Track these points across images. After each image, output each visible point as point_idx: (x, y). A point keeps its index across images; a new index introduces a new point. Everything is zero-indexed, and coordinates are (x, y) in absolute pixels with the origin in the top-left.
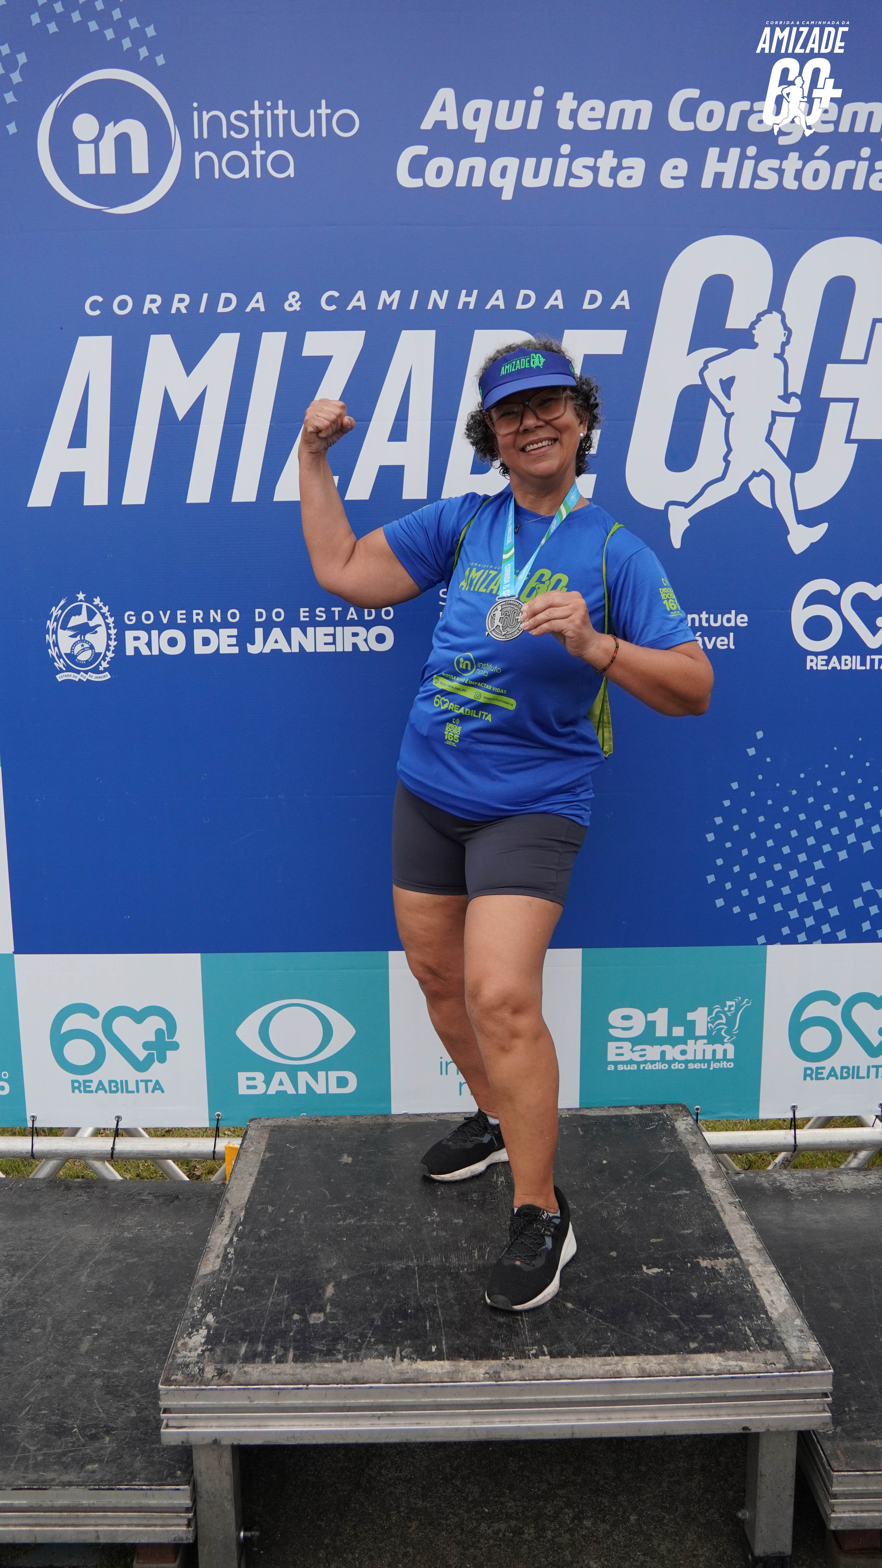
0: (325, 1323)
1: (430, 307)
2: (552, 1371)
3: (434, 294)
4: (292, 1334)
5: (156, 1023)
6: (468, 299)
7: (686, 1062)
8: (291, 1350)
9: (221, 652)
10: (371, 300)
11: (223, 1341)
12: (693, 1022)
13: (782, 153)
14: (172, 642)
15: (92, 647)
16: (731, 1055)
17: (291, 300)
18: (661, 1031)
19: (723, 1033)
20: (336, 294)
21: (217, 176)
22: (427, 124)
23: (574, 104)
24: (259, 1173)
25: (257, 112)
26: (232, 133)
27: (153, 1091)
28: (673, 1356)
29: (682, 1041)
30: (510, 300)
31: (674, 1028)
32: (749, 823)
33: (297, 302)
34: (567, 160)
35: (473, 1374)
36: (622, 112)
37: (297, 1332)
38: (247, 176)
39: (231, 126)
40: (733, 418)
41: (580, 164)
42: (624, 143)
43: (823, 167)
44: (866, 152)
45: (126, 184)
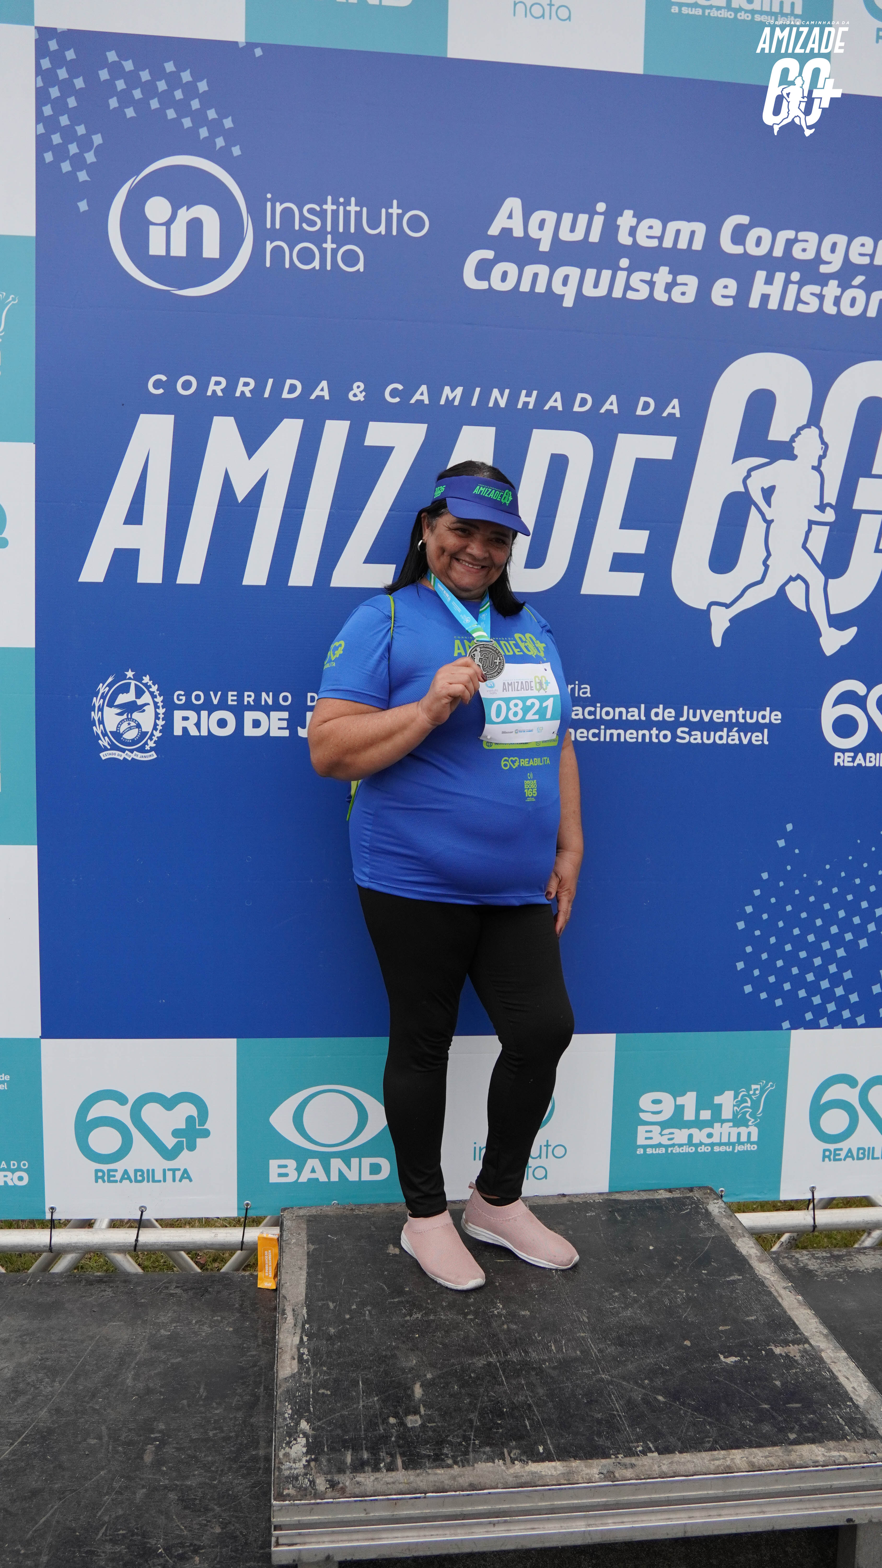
0: (423, 1426)
1: (491, 404)
2: (665, 1468)
3: (496, 392)
4: (393, 1439)
5: (188, 1109)
6: (527, 399)
7: (712, 1145)
8: (398, 1456)
9: (271, 735)
10: (435, 394)
11: (326, 1449)
12: (720, 1105)
13: (823, 280)
14: (222, 723)
15: (138, 726)
16: (754, 1138)
17: (355, 390)
18: (689, 1115)
19: (747, 1116)
20: (400, 387)
21: (287, 266)
22: (494, 230)
23: (634, 222)
24: (309, 1267)
25: (329, 207)
26: (304, 225)
27: (180, 1181)
28: (776, 1448)
29: (709, 1124)
30: (568, 401)
31: (702, 1112)
32: (777, 912)
33: (361, 392)
34: (625, 273)
35: (587, 1474)
36: (678, 232)
37: (398, 1437)
38: (317, 268)
39: (303, 219)
40: (772, 525)
41: (637, 277)
42: (679, 261)
43: (860, 295)
45: (195, 267)
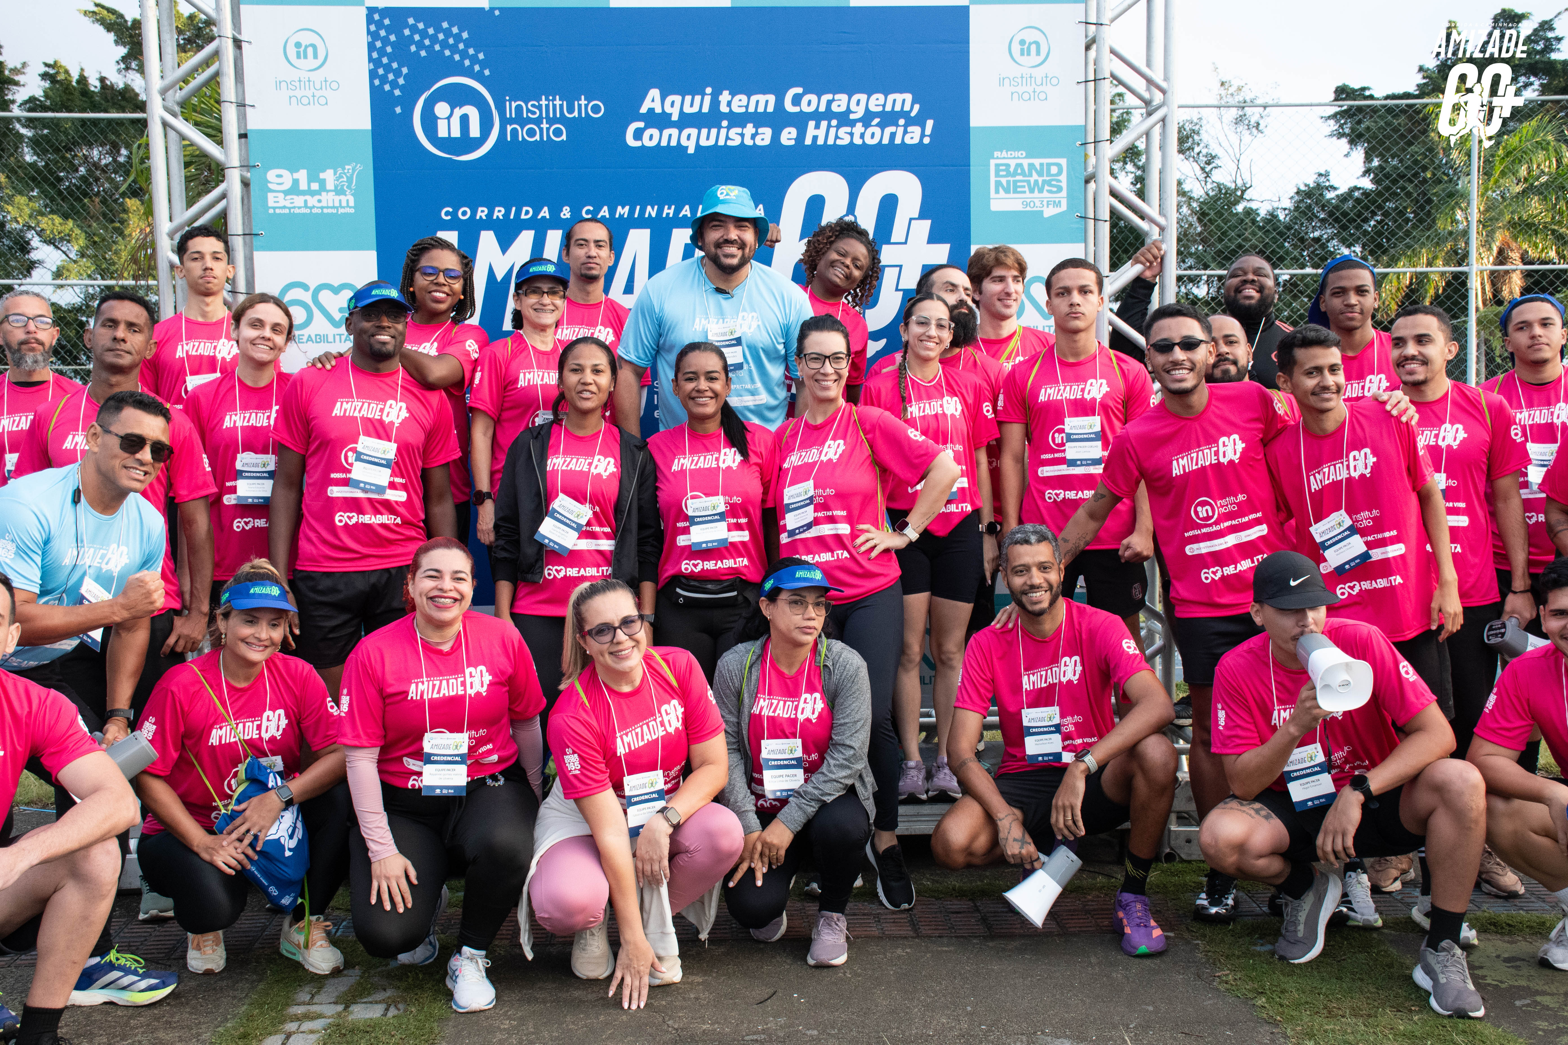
1: (647, 216)
3: (649, 208)
6: (669, 211)
10: (612, 211)
13: (852, 123)
17: (564, 211)
20: (591, 208)
21: (520, 139)
22: (643, 110)
23: (729, 98)
25: (544, 102)
26: (529, 115)
33: (568, 213)
34: (726, 130)
36: (758, 102)
38: (538, 139)
39: (528, 111)
41: (734, 132)
42: (759, 119)
43: (878, 131)
44: (902, 122)
45: (466, 143)
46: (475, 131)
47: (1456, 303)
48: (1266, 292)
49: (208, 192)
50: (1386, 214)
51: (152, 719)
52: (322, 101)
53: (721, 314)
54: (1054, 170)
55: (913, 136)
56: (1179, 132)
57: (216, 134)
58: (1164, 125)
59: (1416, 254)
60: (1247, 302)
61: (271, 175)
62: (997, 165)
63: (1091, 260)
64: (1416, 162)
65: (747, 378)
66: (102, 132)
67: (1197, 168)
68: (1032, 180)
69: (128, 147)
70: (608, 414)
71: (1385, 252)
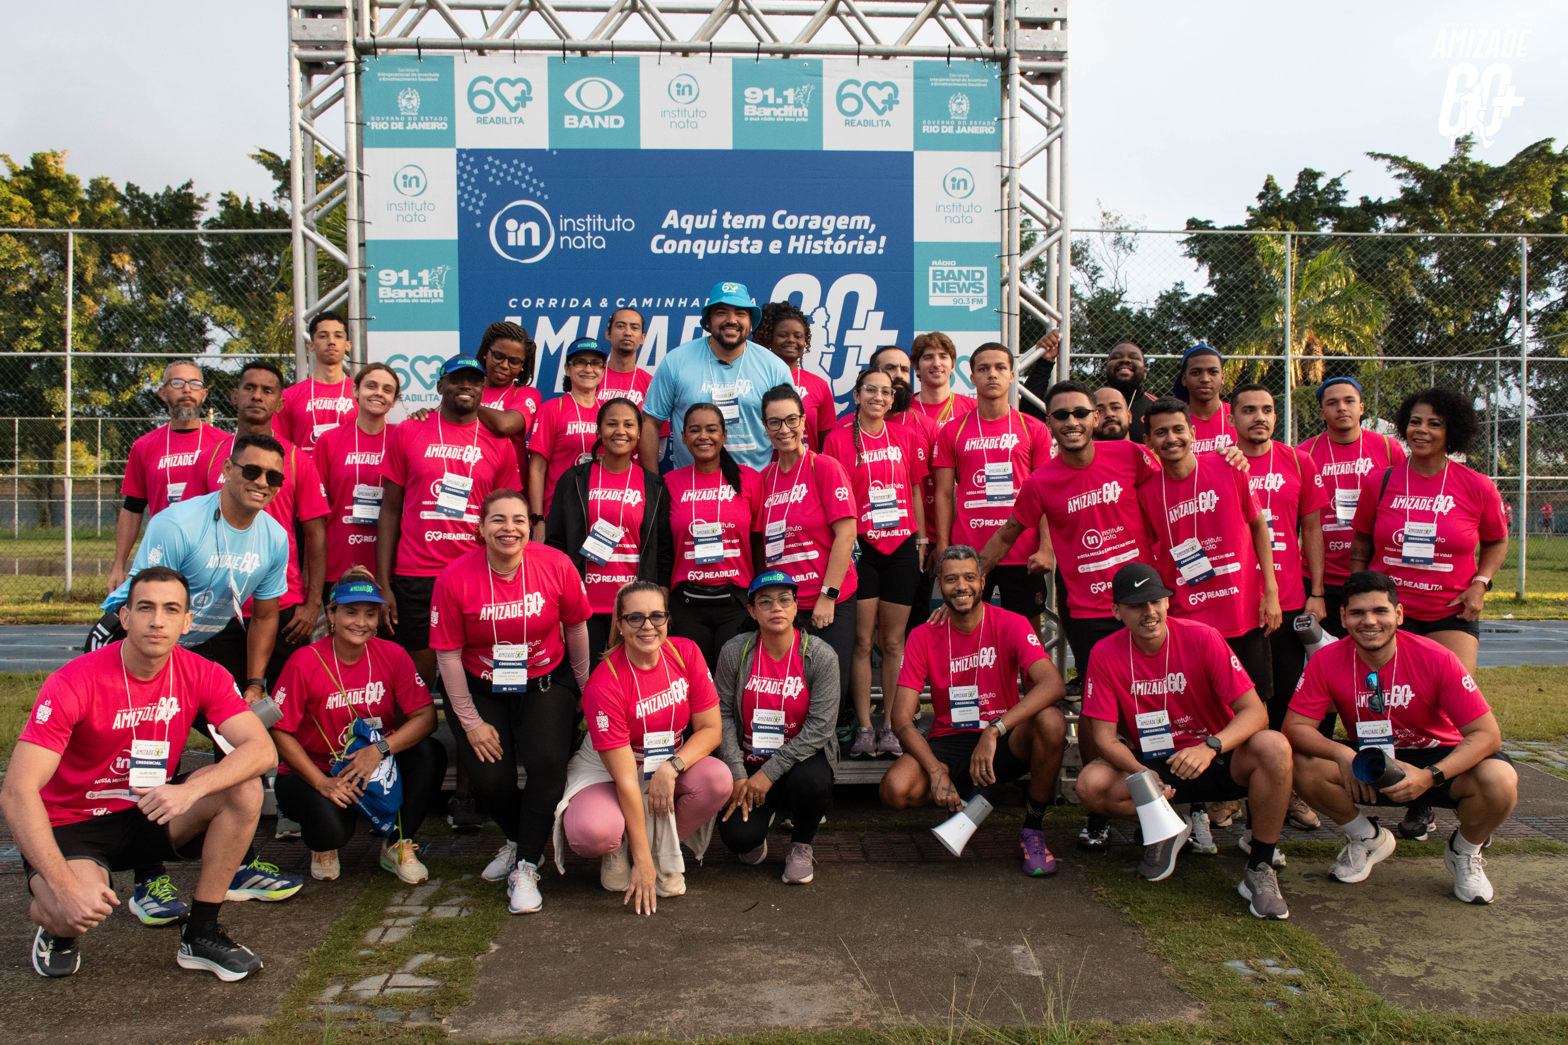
1: (666, 306)
3: (668, 300)
6: (682, 303)
10: (640, 302)
13: (824, 238)
17: (603, 302)
21: (570, 247)
22: (665, 226)
23: (731, 217)
25: (589, 220)
26: (578, 229)
33: (606, 303)
34: (727, 241)
36: (752, 221)
38: (584, 247)
39: (577, 226)
41: (733, 243)
42: (753, 234)
43: (843, 244)
44: (862, 237)
45: (529, 250)
46: (536, 241)
47: (1276, 383)
48: (1138, 371)
49: (335, 286)
50: (1225, 315)
51: (283, 689)
52: (422, 218)
53: (723, 380)
54: (978, 275)
55: (871, 248)
56: (1072, 249)
57: (342, 244)
58: (1060, 244)
59: (1247, 345)
60: (1124, 378)
61: (382, 274)
62: (934, 271)
63: (1005, 344)
64: (1246, 277)
65: (742, 430)
66: (261, 243)
67: (1086, 277)
68: (961, 283)
69: (279, 255)
70: (636, 457)
71: (1225, 343)
